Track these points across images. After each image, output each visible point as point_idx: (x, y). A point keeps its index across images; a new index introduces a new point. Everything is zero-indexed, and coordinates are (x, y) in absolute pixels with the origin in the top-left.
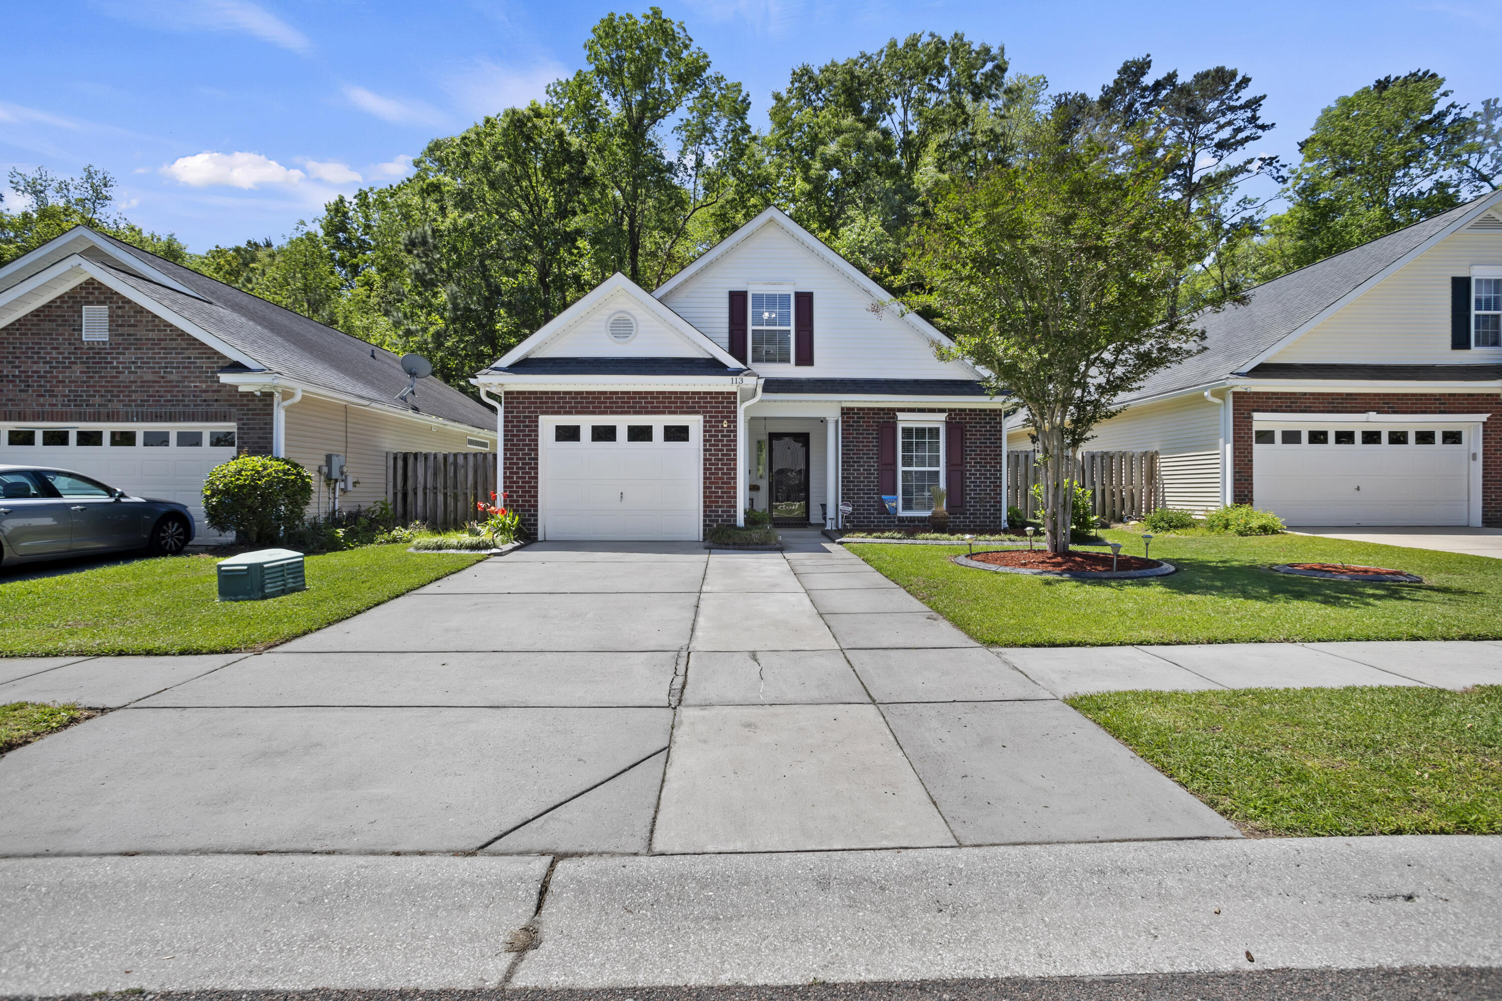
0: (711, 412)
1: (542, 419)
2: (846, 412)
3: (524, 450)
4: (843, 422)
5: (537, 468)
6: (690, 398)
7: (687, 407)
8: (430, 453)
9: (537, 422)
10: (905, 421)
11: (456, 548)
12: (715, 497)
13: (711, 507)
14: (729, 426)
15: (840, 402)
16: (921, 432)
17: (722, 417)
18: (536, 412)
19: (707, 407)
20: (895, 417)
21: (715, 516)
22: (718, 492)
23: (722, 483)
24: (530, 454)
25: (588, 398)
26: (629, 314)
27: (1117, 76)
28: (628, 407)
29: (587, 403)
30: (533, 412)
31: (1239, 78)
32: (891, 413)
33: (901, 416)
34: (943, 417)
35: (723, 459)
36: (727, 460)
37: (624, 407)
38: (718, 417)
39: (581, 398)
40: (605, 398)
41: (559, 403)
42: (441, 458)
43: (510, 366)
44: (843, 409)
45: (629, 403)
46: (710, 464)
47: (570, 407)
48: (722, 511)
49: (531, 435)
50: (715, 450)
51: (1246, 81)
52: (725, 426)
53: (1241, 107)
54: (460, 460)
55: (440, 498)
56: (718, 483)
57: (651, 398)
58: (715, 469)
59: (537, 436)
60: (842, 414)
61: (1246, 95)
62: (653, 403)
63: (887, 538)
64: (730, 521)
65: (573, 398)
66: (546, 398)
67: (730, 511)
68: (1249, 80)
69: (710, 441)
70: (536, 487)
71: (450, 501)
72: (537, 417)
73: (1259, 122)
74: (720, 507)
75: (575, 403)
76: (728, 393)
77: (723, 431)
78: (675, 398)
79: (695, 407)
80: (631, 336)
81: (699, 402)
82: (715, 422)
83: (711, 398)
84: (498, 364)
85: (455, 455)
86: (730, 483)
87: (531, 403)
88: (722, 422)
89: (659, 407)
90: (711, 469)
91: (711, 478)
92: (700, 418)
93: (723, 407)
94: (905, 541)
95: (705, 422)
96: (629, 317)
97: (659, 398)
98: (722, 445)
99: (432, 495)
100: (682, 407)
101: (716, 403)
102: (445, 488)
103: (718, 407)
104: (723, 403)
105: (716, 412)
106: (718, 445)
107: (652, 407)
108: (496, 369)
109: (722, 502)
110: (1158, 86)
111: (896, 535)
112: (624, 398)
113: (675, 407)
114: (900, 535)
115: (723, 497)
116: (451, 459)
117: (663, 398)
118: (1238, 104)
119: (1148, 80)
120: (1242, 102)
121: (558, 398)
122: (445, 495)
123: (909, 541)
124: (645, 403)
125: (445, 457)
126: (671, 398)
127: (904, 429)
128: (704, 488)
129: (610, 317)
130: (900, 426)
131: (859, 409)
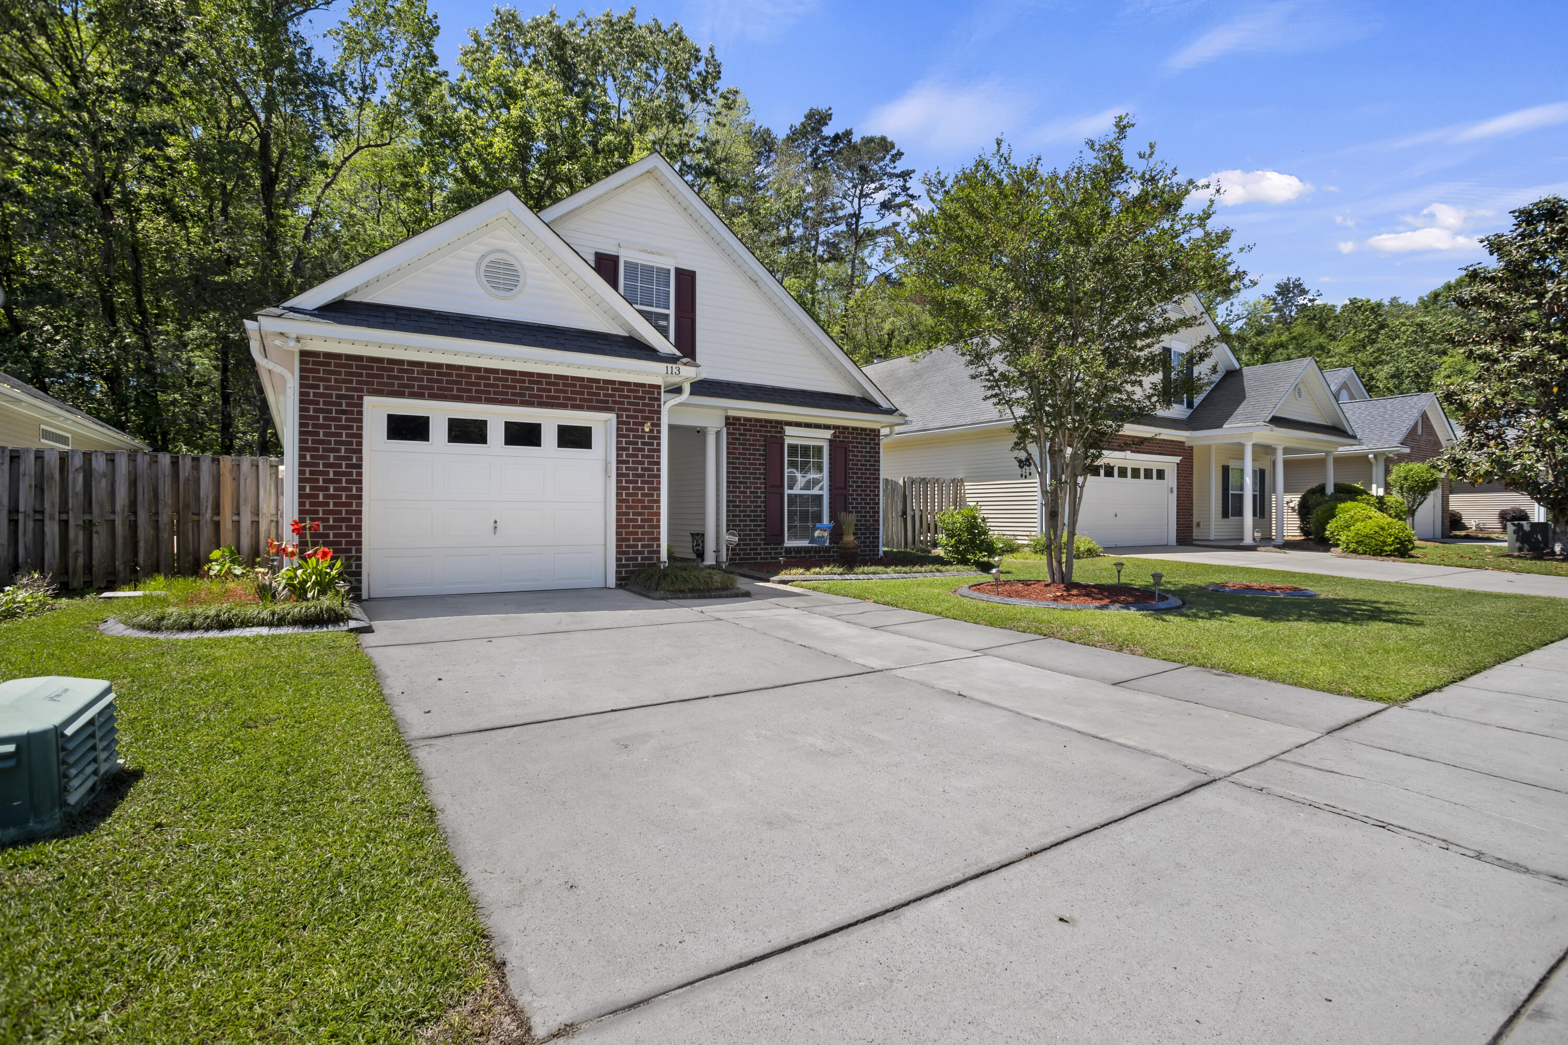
0: (629, 410)
1: (369, 402)
2: (731, 422)
3: (338, 451)
4: (728, 434)
5: (360, 482)
6: (602, 388)
7: (597, 401)
8: (27, 450)
9: (361, 405)
10: (793, 437)
11: (271, 625)
12: (634, 527)
13: (628, 540)
14: (651, 431)
15: (726, 409)
16: (805, 449)
17: (643, 418)
18: (361, 390)
19: (623, 403)
20: (782, 432)
21: (634, 553)
22: (636, 520)
23: (643, 507)
24: (350, 458)
25: (450, 375)
26: (512, 255)
27: (803, 120)
28: (513, 394)
29: (448, 382)
30: (355, 390)
31: (894, 152)
32: (779, 425)
33: (789, 430)
34: (828, 434)
35: (643, 476)
36: (649, 476)
37: (507, 394)
38: (637, 417)
39: (439, 374)
40: (477, 378)
41: (402, 378)
42: (53, 461)
43: (319, 309)
44: (727, 418)
45: (515, 388)
46: (627, 482)
47: (420, 387)
48: (643, 546)
49: (351, 428)
50: (633, 462)
51: (899, 154)
52: (647, 430)
53: (897, 176)
54: (100, 464)
55: (52, 529)
56: (637, 507)
57: (547, 383)
58: (634, 488)
59: (360, 428)
60: (727, 424)
61: (901, 166)
62: (550, 391)
63: (827, 573)
64: (652, 559)
65: (424, 373)
66: (379, 369)
67: (652, 546)
68: (902, 154)
69: (626, 449)
70: (360, 512)
71: (76, 536)
72: (361, 398)
73: (910, 192)
74: (640, 540)
75: (429, 380)
76: (651, 386)
77: (643, 437)
78: (581, 386)
79: (607, 402)
80: (516, 290)
81: (614, 396)
82: (634, 424)
83: (629, 391)
84: (298, 301)
85: (87, 456)
86: (652, 508)
87: (352, 374)
88: (643, 424)
89: (558, 398)
90: (628, 488)
91: (627, 501)
92: (612, 417)
93: (644, 405)
94: (847, 577)
95: (619, 423)
96: (512, 261)
97: (558, 384)
98: (643, 456)
99: (31, 524)
100: (591, 401)
101: (635, 398)
102: (64, 509)
103: (638, 404)
104: (644, 398)
105: (635, 410)
106: (637, 456)
107: (547, 397)
108: (292, 309)
109: (642, 533)
110: (837, 138)
111: (836, 570)
112: (507, 380)
113: (581, 400)
114: (841, 570)
115: (643, 527)
116: (77, 462)
117: (564, 385)
118: (892, 171)
119: (829, 131)
120: (897, 171)
121: (400, 371)
122: (64, 524)
123: (851, 576)
124: (539, 389)
125: (64, 458)
126: (575, 386)
127: (790, 446)
128: (618, 514)
129: (483, 257)
130: (788, 441)
131: (746, 419)
